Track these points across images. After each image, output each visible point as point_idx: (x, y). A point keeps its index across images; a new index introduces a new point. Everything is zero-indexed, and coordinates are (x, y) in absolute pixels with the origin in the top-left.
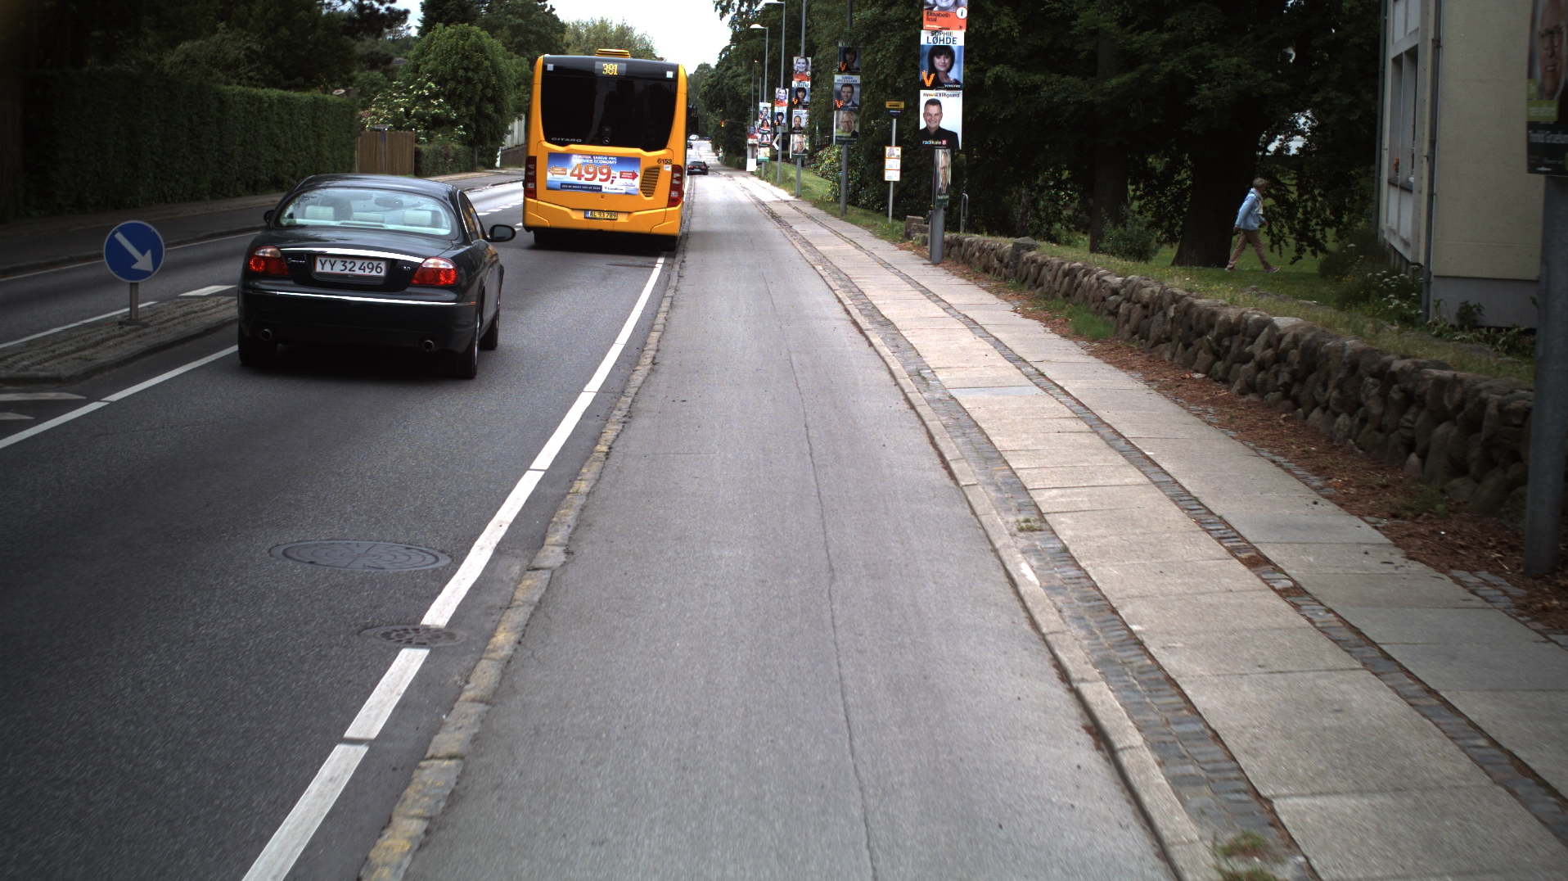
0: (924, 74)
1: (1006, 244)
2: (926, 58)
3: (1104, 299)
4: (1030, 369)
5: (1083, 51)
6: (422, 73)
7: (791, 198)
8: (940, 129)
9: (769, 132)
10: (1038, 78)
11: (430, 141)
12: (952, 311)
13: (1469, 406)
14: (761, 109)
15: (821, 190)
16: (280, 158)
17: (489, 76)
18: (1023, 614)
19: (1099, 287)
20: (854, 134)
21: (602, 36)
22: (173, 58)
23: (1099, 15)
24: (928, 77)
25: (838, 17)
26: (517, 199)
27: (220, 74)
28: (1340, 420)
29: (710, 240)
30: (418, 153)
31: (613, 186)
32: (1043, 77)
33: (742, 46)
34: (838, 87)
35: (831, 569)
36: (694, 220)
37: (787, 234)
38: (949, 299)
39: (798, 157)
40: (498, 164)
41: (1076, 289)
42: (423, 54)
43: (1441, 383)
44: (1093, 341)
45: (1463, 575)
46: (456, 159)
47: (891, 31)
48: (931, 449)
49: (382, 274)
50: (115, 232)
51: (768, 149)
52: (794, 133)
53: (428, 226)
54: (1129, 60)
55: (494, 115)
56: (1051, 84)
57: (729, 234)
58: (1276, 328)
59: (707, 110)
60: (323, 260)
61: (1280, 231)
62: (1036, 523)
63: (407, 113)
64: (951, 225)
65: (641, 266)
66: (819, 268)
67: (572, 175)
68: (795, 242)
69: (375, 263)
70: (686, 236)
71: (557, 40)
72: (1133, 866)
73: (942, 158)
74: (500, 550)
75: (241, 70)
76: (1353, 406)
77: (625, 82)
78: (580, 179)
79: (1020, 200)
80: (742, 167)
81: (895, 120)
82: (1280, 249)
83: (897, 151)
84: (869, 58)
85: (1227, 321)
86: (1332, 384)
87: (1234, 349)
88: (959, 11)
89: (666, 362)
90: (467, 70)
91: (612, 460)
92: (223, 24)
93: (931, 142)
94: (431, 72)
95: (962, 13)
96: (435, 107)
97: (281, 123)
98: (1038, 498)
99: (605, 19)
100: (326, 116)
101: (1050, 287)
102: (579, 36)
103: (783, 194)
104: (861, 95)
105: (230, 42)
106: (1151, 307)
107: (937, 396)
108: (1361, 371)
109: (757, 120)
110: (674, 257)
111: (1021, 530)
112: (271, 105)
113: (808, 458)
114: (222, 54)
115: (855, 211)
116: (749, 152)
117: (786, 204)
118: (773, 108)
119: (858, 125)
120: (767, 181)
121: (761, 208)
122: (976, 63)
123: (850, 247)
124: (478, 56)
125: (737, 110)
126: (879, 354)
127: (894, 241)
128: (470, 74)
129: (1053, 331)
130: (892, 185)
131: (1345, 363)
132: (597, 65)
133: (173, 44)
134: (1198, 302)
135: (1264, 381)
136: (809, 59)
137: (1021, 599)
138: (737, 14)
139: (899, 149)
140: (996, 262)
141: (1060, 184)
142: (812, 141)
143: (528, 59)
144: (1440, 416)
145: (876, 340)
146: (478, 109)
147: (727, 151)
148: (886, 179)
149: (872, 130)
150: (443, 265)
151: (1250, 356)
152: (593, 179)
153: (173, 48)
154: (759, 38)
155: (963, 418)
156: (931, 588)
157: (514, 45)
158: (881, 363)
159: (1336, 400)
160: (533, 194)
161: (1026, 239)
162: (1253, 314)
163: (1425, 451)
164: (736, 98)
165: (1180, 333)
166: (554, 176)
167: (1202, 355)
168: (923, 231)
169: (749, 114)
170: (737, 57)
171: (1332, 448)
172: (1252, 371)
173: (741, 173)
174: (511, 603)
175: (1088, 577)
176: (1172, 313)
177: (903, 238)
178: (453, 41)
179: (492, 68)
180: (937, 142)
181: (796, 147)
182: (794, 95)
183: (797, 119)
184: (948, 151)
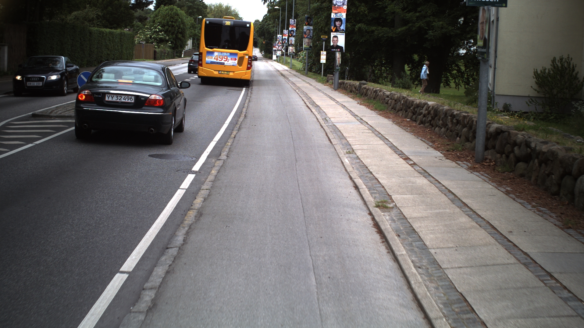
0: (332, 27)
1: (357, 83)
2: (333, 22)
3: (385, 99)
4: (358, 118)
5: (389, 19)
6: (156, 23)
7: (289, 69)
8: (337, 46)
9: (281, 46)
10: (374, 28)
11: (159, 48)
12: (338, 103)
13: (470, 122)
15: (299, 66)
17: (180, 25)
18: (344, 169)
19: (383, 95)
20: (310, 47)
21: (220, 9)
22: (71, 17)
23: (395, 6)
24: (334, 28)
25: (305, 5)
27: (87, 23)
28: (442, 129)
29: (260, 83)
30: (155, 52)
31: (228, 63)
32: (375, 28)
33: (271, 14)
34: (305, 30)
35: (296, 160)
36: (254, 76)
37: (287, 80)
38: (338, 100)
39: (291, 54)
40: (183, 56)
41: (377, 96)
43: (464, 117)
44: (380, 111)
45: (460, 162)
46: (168, 54)
47: (324, 11)
48: (326, 136)
49: (133, 101)
50: (81, 75)
51: (281, 52)
52: (290, 46)
53: (153, 82)
54: (405, 22)
55: (182, 38)
56: (378, 30)
57: (267, 81)
58: (428, 105)
59: (259, 38)
60: (109, 95)
62: (351, 151)
63: (151, 37)
64: (342, 77)
65: (238, 90)
66: (297, 91)
67: (214, 59)
68: (289, 83)
69: (130, 97)
70: (253, 81)
71: (204, 11)
72: (359, 206)
73: (338, 55)
74: (209, 157)
75: (95, 22)
76: (445, 125)
77: (232, 28)
78: (217, 60)
79: (369, 70)
80: (271, 58)
81: (324, 42)
83: (325, 53)
84: (316, 20)
85: (417, 103)
86: (441, 120)
87: (418, 112)
88: (344, 6)
89: (249, 116)
90: (172, 22)
91: (236, 138)
92: (88, 6)
93: (334, 50)
94: (159, 23)
95: (345, 7)
96: (161, 35)
97: (110, 41)
98: (353, 147)
99: (221, 3)
100: (125, 38)
101: (370, 96)
102: (211, 9)
103: (286, 68)
104: (313, 33)
105: (91, 12)
106: (397, 101)
107: (330, 125)
108: (447, 115)
109: (277, 41)
110: (249, 88)
111: (347, 153)
112: (106, 35)
113: (291, 138)
114: (88, 16)
115: (310, 73)
116: (274, 53)
117: (287, 71)
118: (282, 37)
119: (312, 44)
120: (280, 63)
121: (278, 72)
122: (353, 23)
123: (308, 85)
124: (176, 17)
125: (269, 37)
126: (314, 114)
127: (323, 83)
128: (174, 23)
129: (369, 108)
130: (323, 64)
131: (444, 113)
132: (223, 22)
133: (70, 12)
134: (409, 98)
135: (425, 120)
136: (295, 20)
137: (344, 166)
138: (270, 3)
140: (354, 89)
141: (382, 65)
142: (296, 49)
143: (193, 18)
144: (464, 126)
145: (313, 110)
146: (176, 36)
147: (265, 52)
148: (321, 62)
149: (317, 45)
150: (158, 97)
151: (422, 113)
152: (221, 60)
153: (70, 14)
154: (278, 12)
155: (336, 130)
156: (322, 164)
157: (188, 13)
158: (314, 116)
159: (442, 124)
160: (201, 65)
161: (364, 82)
162: (423, 101)
163: (461, 136)
164: (269, 33)
165: (404, 108)
166: (209, 59)
167: (410, 114)
168: (332, 79)
169: (274, 39)
170: (269, 18)
171: (439, 137)
172: (422, 117)
173: (271, 60)
174: (214, 166)
175: (362, 162)
176: (402, 102)
177: (326, 82)
178: (167, 11)
179: (181, 21)
180: (337, 50)
181: (290, 51)
182: (290, 32)
183: (291, 41)
184: (340, 53)
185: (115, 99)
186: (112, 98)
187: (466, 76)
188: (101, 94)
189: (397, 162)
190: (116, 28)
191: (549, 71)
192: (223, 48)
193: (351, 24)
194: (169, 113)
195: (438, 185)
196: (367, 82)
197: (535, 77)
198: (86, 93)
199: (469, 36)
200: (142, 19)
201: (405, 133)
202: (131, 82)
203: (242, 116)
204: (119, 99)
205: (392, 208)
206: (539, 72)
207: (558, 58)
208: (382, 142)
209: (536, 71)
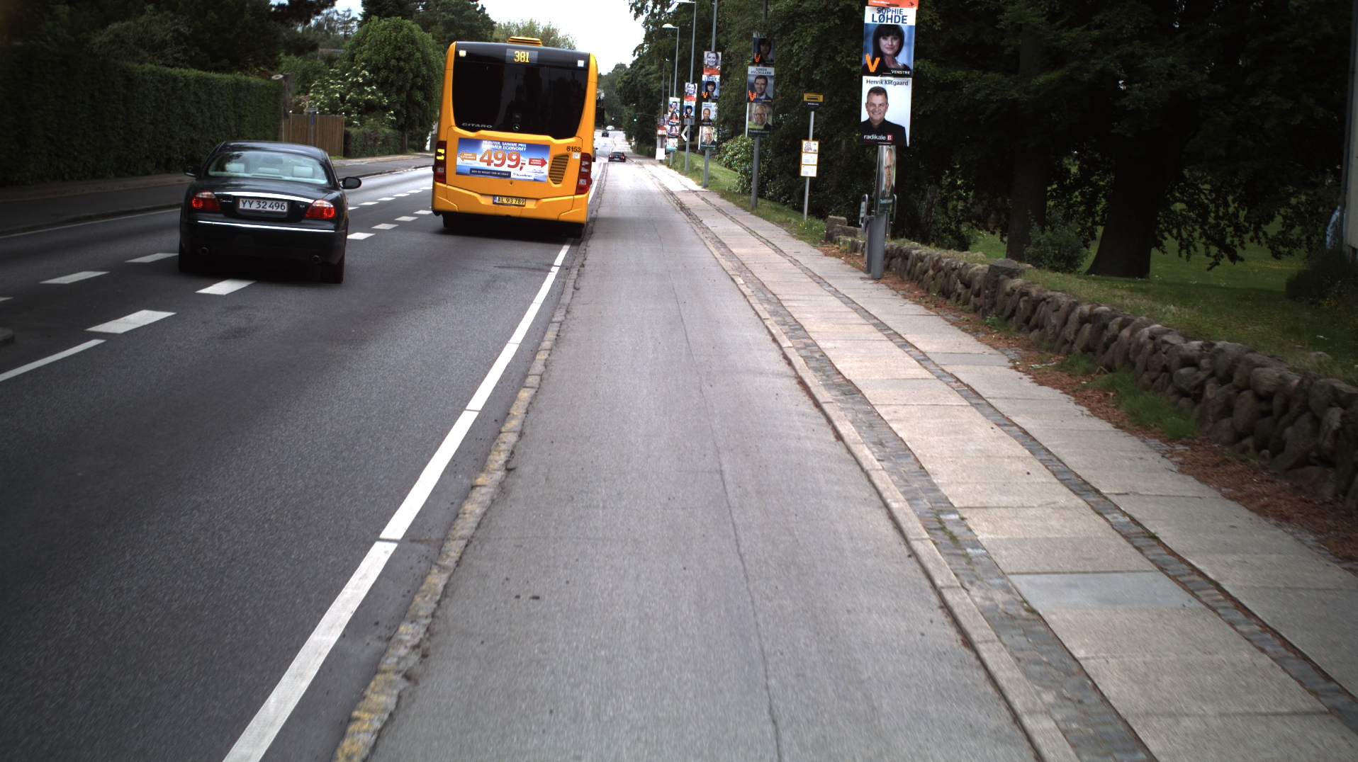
0: (868, 58)
2: (871, 39)
3: (1170, 371)
6: (357, 62)
7: (699, 188)
8: (885, 122)
9: (677, 124)
10: (959, 74)
11: (361, 125)
15: (728, 181)
16: (196, 138)
17: (419, 66)
20: (767, 127)
22: (102, 38)
23: (1024, 9)
24: (873, 62)
26: (427, 184)
27: (146, 55)
29: (615, 227)
30: (347, 136)
31: (523, 172)
32: (964, 73)
33: (654, 44)
34: (752, 79)
37: (698, 230)
39: (706, 148)
40: (428, 147)
42: (358, 44)
46: (385, 142)
47: (808, 22)
51: (676, 140)
52: (704, 125)
55: (424, 102)
56: (973, 80)
59: (622, 104)
61: (1190, 236)
63: (342, 98)
67: (482, 160)
73: (887, 156)
75: (168, 51)
77: (534, 71)
78: (489, 164)
80: (652, 155)
81: (813, 113)
82: (1188, 252)
83: (814, 145)
84: (785, 49)
90: (399, 60)
92: (151, 7)
93: (874, 137)
94: (365, 61)
96: (369, 94)
97: (198, 102)
99: (533, 21)
100: (249, 98)
101: (1056, 334)
103: (691, 184)
105: (161, 25)
106: (1281, 401)
109: (667, 113)
112: (187, 85)
114: (149, 35)
115: (765, 204)
116: (659, 142)
117: (694, 195)
118: (682, 102)
119: (771, 118)
120: (675, 169)
121: (670, 198)
124: (409, 48)
125: (648, 105)
127: (814, 243)
128: (402, 63)
130: (806, 180)
132: (509, 53)
133: (104, 25)
136: (720, 54)
138: (651, 15)
139: (817, 143)
140: (960, 286)
146: (409, 97)
147: (639, 140)
148: (802, 174)
152: (501, 165)
153: (104, 27)
154: (671, 37)
157: (446, 40)
160: (443, 178)
164: (648, 93)
166: (464, 161)
169: (659, 107)
170: (649, 54)
173: (651, 161)
177: (823, 241)
178: (386, 32)
179: (422, 58)
180: (883, 138)
181: (704, 138)
182: (704, 88)
183: (707, 112)
184: (893, 147)
192: (507, 128)
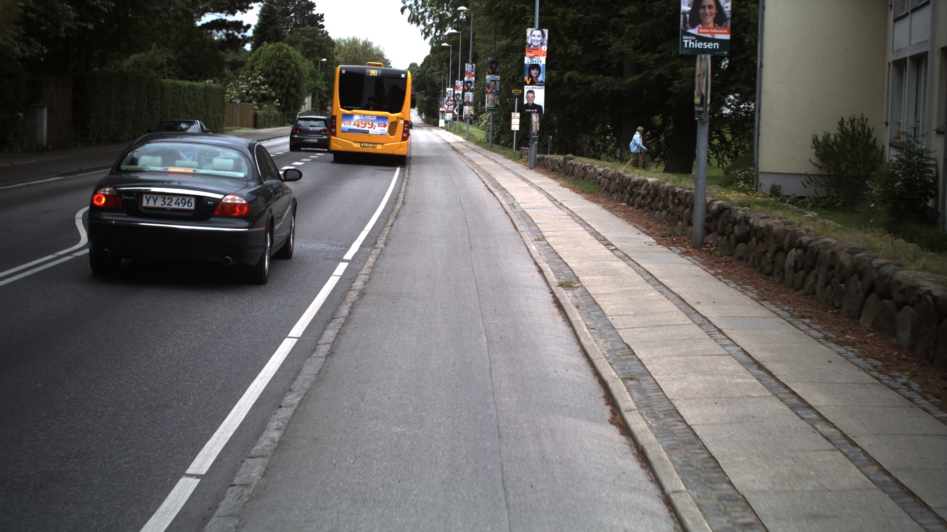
0: (526, 78)
1: (561, 158)
2: (527, 70)
3: (596, 178)
4: (557, 203)
5: (614, 63)
6: (255, 71)
7: (464, 140)
8: (534, 104)
9: (452, 104)
11: (260, 109)
12: (533, 185)
13: (691, 201)
14: (447, 91)
15: (480, 137)
17: (293, 73)
19: (594, 173)
20: (497, 106)
21: (353, 47)
23: (623, 44)
24: (528, 80)
25: (489, 43)
28: (663, 213)
29: (422, 160)
30: (256, 116)
31: (375, 131)
33: (436, 55)
34: (488, 82)
35: (471, 248)
36: (412, 151)
37: (461, 157)
38: (533, 181)
39: (468, 118)
41: (586, 175)
42: (256, 59)
44: (589, 194)
46: (275, 119)
47: (516, 52)
48: (511, 223)
49: (193, 207)
51: (451, 114)
52: (466, 105)
54: (639, 68)
55: (296, 94)
56: (598, 81)
58: (648, 182)
60: (148, 197)
62: (540, 238)
63: (247, 93)
66: (476, 170)
67: (354, 125)
68: (465, 161)
69: (187, 199)
70: (410, 158)
71: (330, 51)
72: (540, 286)
73: (535, 118)
75: (165, 70)
76: (666, 207)
78: (358, 127)
80: (436, 125)
81: (517, 99)
83: (518, 115)
85: (634, 182)
86: (661, 200)
87: (636, 192)
88: (543, 48)
89: (408, 202)
90: (281, 69)
91: (394, 227)
92: (155, 45)
93: (530, 110)
94: (260, 70)
95: (544, 48)
96: (263, 90)
97: (189, 99)
98: (544, 233)
100: (211, 95)
101: (577, 175)
102: (340, 48)
103: (460, 139)
105: (159, 55)
106: (611, 179)
107: (518, 211)
108: (669, 194)
109: (445, 97)
111: (536, 240)
113: (466, 226)
115: (496, 147)
116: (440, 116)
117: (461, 144)
118: (454, 91)
119: (498, 102)
120: (451, 132)
121: (448, 146)
122: (560, 70)
123: (492, 163)
124: (287, 61)
125: (433, 91)
126: (498, 199)
127: (514, 160)
128: (283, 71)
129: (574, 191)
130: (515, 133)
131: (665, 192)
132: (367, 71)
134: (626, 175)
135: (644, 203)
136: (474, 65)
137: (529, 252)
138: (434, 37)
139: (519, 114)
140: (557, 166)
142: (476, 110)
143: (314, 62)
145: (497, 194)
146: (288, 91)
147: (427, 115)
148: (512, 129)
149: (507, 104)
150: (238, 200)
151: (640, 194)
152: (364, 127)
153: (128, 58)
154: (447, 51)
155: (526, 216)
156: (503, 251)
157: (305, 54)
158: (498, 201)
159: (662, 206)
160: (334, 134)
161: (570, 155)
162: (642, 178)
163: (682, 219)
164: (433, 84)
165: (620, 188)
166: (345, 125)
167: (626, 195)
168: (527, 154)
169: (440, 94)
170: (434, 61)
171: (658, 222)
172: (640, 199)
173: (436, 127)
174: (370, 254)
175: (552, 248)
176: (618, 181)
177: (518, 158)
178: (273, 52)
179: (295, 68)
180: (533, 111)
181: (466, 113)
182: (466, 85)
183: (467, 98)
184: (537, 114)
185: (159, 204)
186: (155, 201)
187: (733, 149)
188: (135, 194)
189: (595, 248)
190: (197, 80)
191: (835, 137)
192: (367, 108)
193: (557, 72)
194: (260, 229)
195: (637, 267)
196: (575, 155)
197: (814, 146)
198: (107, 193)
199: (733, 88)
200: (236, 66)
201: (616, 218)
202: (191, 171)
203: (398, 202)
204: (167, 203)
205: (578, 287)
206: (820, 139)
207: (846, 119)
208: (581, 228)
209: (815, 137)
